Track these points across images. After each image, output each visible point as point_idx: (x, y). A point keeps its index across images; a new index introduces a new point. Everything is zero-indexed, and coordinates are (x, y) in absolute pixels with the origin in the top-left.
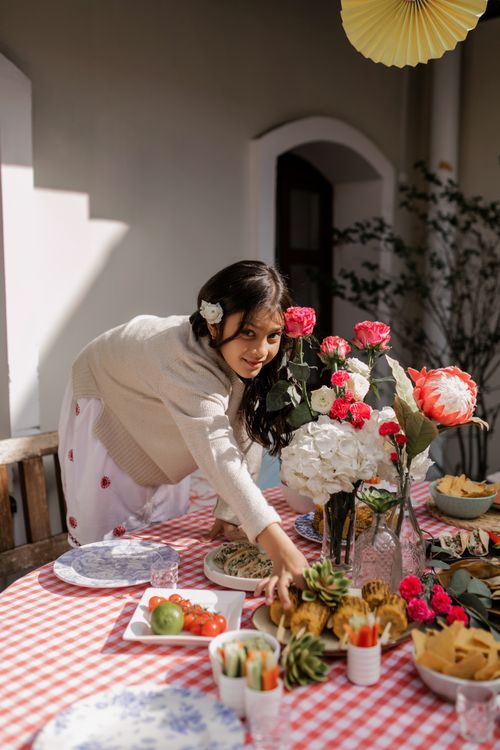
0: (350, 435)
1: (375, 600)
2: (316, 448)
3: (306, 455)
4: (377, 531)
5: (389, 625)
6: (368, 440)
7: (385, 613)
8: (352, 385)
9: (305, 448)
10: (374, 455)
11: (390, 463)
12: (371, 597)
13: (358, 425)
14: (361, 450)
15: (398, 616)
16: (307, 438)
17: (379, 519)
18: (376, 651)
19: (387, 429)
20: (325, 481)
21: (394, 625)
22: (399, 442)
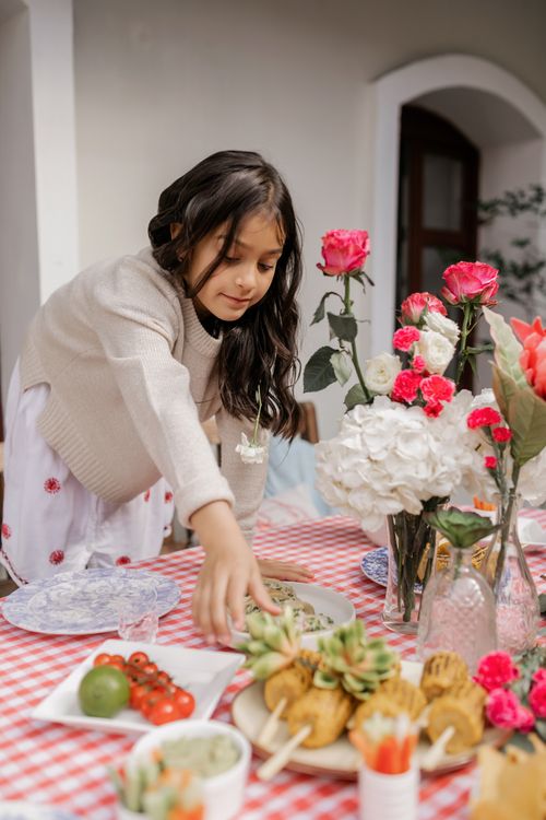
0: (419, 426)
1: (436, 686)
2: (364, 443)
3: (348, 452)
4: (457, 575)
5: (449, 733)
6: (449, 433)
7: (446, 711)
8: (424, 348)
9: (348, 443)
10: (457, 458)
11: (486, 473)
12: (432, 680)
13: (433, 411)
14: (434, 450)
15: (465, 718)
16: (353, 428)
17: (460, 556)
18: (408, 782)
19: (481, 419)
20: (375, 495)
21: (458, 733)
22: (501, 438)
